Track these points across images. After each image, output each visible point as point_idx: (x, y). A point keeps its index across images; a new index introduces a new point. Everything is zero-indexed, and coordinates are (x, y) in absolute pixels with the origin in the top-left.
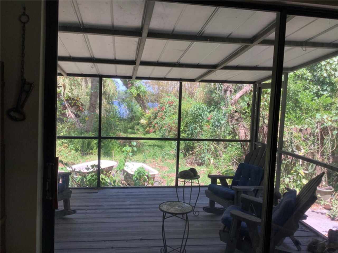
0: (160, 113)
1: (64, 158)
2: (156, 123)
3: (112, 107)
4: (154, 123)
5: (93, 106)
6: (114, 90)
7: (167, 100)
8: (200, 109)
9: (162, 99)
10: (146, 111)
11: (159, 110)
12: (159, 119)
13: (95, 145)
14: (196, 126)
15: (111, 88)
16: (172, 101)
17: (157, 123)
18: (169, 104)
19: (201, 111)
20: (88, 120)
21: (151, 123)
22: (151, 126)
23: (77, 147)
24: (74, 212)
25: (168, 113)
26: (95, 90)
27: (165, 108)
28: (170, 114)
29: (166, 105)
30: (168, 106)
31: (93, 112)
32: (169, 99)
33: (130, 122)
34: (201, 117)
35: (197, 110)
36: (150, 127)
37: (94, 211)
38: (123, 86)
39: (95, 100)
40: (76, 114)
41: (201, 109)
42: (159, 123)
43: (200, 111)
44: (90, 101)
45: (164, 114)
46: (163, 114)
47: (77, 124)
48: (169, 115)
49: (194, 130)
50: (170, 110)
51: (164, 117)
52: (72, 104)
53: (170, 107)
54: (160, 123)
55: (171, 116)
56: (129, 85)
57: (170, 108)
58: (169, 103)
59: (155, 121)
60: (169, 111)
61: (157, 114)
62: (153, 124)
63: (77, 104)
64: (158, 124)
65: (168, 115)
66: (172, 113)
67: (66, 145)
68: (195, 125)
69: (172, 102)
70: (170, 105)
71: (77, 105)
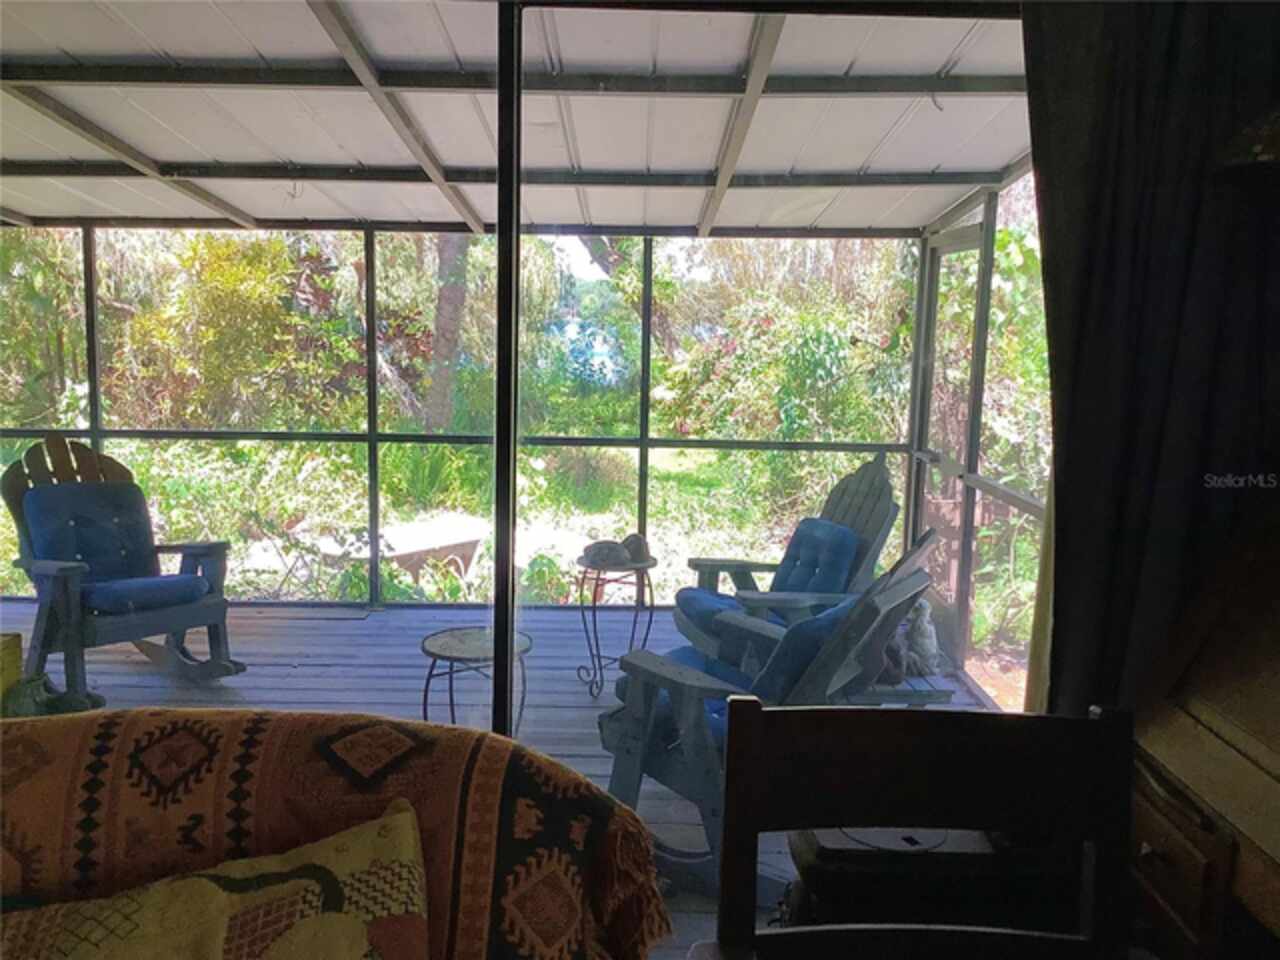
0: (723, 360)
1: (341, 516)
2: (705, 397)
3: (540, 342)
4: (699, 398)
5: (448, 336)
6: (545, 278)
7: (750, 313)
8: (818, 340)
9: (733, 309)
10: (676, 353)
11: (720, 351)
12: (717, 384)
13: (456, 475)
14: (803, 403)
15: (534, 270)
16: (767, 315)
17: (710, 400)
18: (756, 327)
19: (822, 348)
20: (431, 387)
21: (690, 398)
22: (691, 410)
23: (395, 480)
24: (240, 668)
25: (752, 360)
26: (453, 279)
27: (741, 344)
28: (756, 364)
29: (746, 328)
30: (750, 333)
31: (447, 358)
32: (756, 310)
33: (626, 398)
34: (821, 372)
35: (806, 343)
36: (686, 414)
37: (318, 670)
38: (592, 262)
39: (453, 316)
40: (407, 368)
41: (823, 339)
42: (715, 397)
43: (818, 348)
44: (437, 317)
45: (736, 365)
46: (732, 366)
47: (403, 403)
48: (754, 369)
49: (798, 421)
50: (758, 350)
51: (734, 377)
52: (391, 332)
53: (757, 337)
54: (719, 398)
55: (760, 373)
56: (611, 259)
57: (757, 344)
58: (755, 323)
59: (704, 392)
60: (755, 353)
61: (714, 365)
62: (697, 402)
63: (407, 331)
64: (712, 402)
65: (749, 369)
66: (764, 359)
67: (350, 472)
68: (802, 400)
69: (768, 320)
70: (758, 330)
71: (408, 335)
